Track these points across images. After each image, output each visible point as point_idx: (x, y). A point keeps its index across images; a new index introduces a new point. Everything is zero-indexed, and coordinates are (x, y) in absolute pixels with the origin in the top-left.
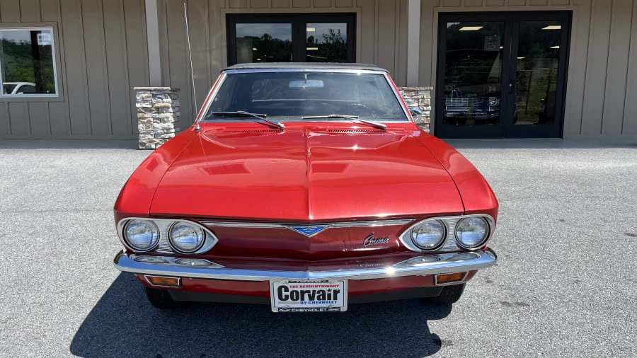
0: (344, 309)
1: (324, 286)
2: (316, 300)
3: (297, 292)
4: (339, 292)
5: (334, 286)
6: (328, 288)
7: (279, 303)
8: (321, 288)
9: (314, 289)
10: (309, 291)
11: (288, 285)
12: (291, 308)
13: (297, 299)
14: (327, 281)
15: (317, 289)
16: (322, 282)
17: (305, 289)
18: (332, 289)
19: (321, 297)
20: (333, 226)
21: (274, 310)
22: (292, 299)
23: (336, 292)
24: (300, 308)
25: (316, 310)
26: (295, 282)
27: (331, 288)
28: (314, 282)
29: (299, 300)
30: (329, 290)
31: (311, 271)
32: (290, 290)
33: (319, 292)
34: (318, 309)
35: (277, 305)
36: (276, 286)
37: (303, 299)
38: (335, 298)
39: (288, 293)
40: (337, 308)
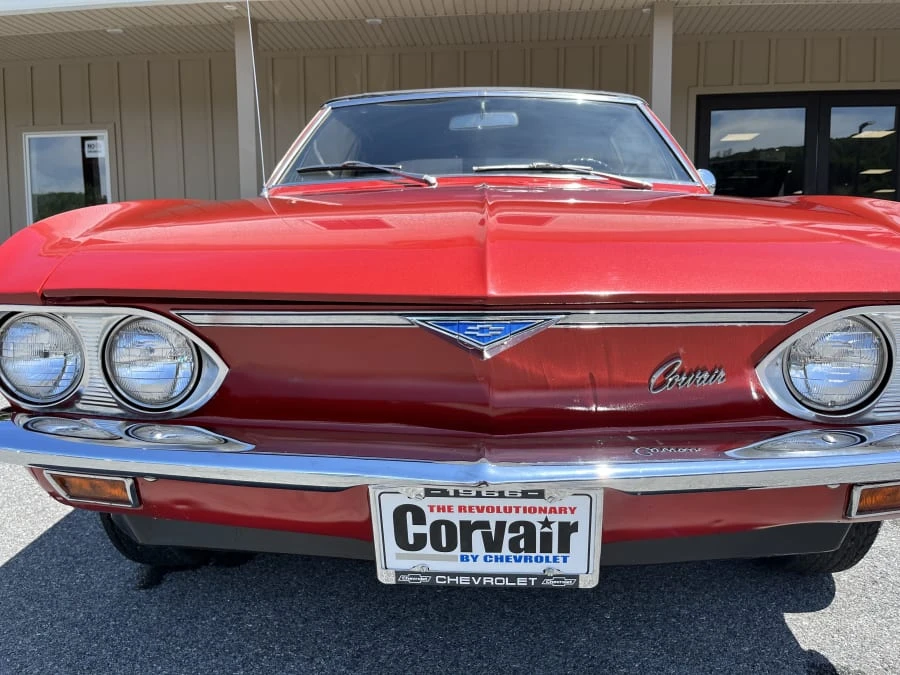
0: (589, 581)
1: (532, 510)
2: (506, 551)
3: (450, 525)
4: (574, 527)
5: (563, 510)
6: (542, 517)
7: (399, 556)
8: (522, 517)
9: (502, 517)
10: (484, 525)
11: (424, 504)
12: (434, 574)
13: (451, 547)
14: (541, 494)
15: (510, 519)
16: (525, 495)
17: (474, 517)
18: (556, 519)
19: (522, 544)
20: (557, 320)
21: (385, 577)
22: (437, 546)
23: (567, 529)
24: (460, 575)
25: (506, 582)
26: (444, 493)
27: (551, 517)
28: (501, 495)
29: (457, 551)
30: (546, 523)
31: (493, 461)
32: (431, 518)
33: (514, 527)
34: (513, 577)
35: (392, 563)
36: (390, 504)
37: (467, 546)
38: (564, 547)
39: (425, 529)
40: (569, 577)
